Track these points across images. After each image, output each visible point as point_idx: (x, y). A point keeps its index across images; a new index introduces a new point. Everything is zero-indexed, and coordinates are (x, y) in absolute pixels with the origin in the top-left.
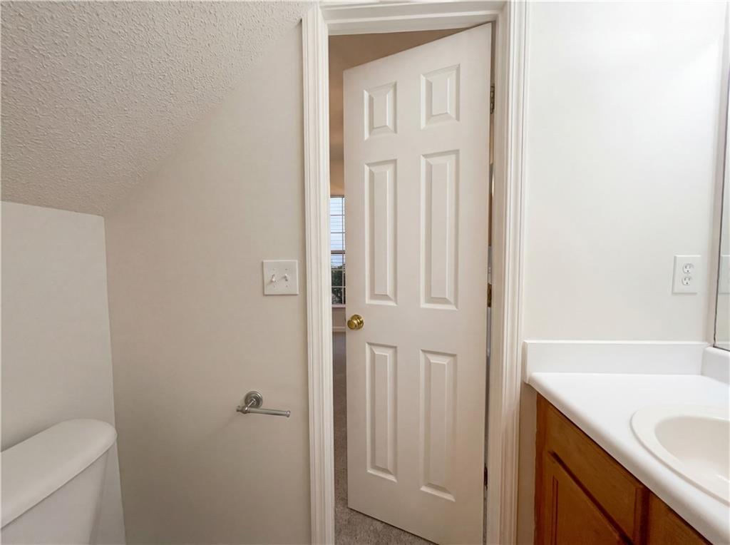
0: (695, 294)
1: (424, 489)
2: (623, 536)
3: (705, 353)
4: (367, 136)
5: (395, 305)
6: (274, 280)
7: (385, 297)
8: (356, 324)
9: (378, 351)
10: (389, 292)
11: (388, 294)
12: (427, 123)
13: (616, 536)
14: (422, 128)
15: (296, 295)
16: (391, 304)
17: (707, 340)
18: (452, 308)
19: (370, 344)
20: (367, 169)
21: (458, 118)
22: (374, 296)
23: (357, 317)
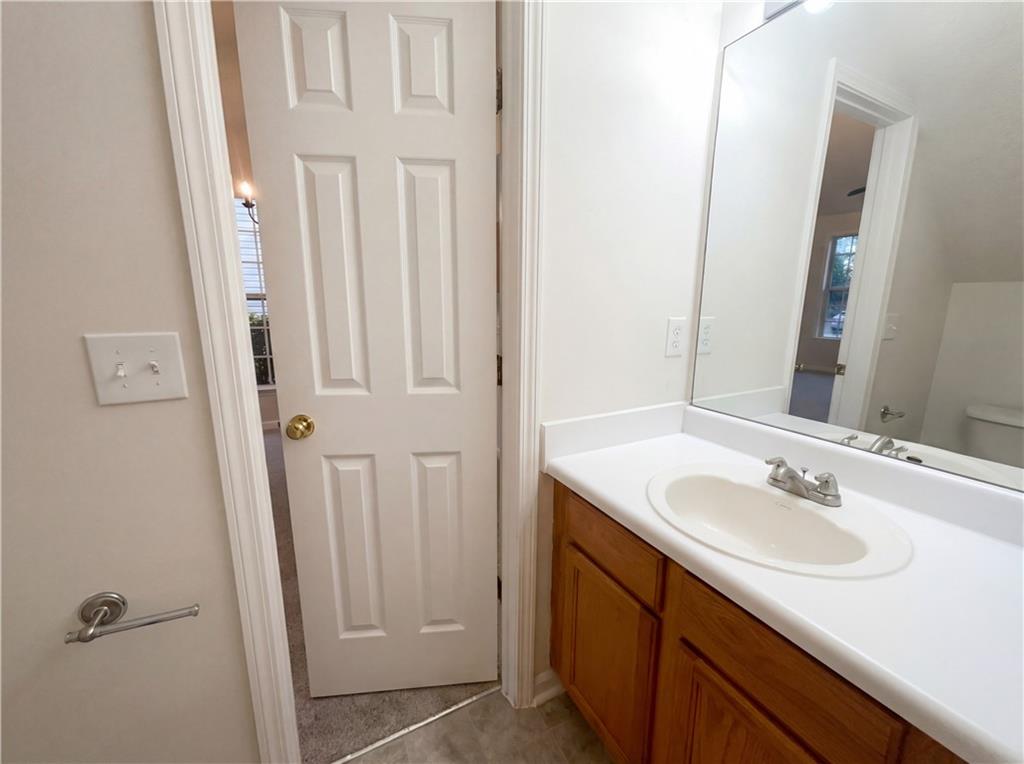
0: (680, 356)
1: (425, 630)
2: (645, 606)
3: (685, 411)
4: (293, 101)
5: (367, 393)
6: (121, 373)
7: (350, 383)
8: (301, 429)
9: (343, 466)
10: (356, 373)
11: (354, 377)
12: (403, 106)
13: (638, 606)
14: (396, 111)
15: (185, 398)
16: (361, 392)
17: (686, 399)
18: (453, 391)
19: (329, 457)
20: (299, 164)
21: (452, 109)
22: (329, 381)
23: (302, 419)
